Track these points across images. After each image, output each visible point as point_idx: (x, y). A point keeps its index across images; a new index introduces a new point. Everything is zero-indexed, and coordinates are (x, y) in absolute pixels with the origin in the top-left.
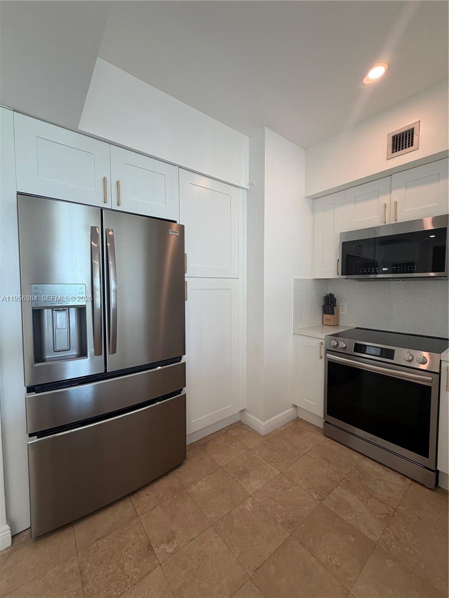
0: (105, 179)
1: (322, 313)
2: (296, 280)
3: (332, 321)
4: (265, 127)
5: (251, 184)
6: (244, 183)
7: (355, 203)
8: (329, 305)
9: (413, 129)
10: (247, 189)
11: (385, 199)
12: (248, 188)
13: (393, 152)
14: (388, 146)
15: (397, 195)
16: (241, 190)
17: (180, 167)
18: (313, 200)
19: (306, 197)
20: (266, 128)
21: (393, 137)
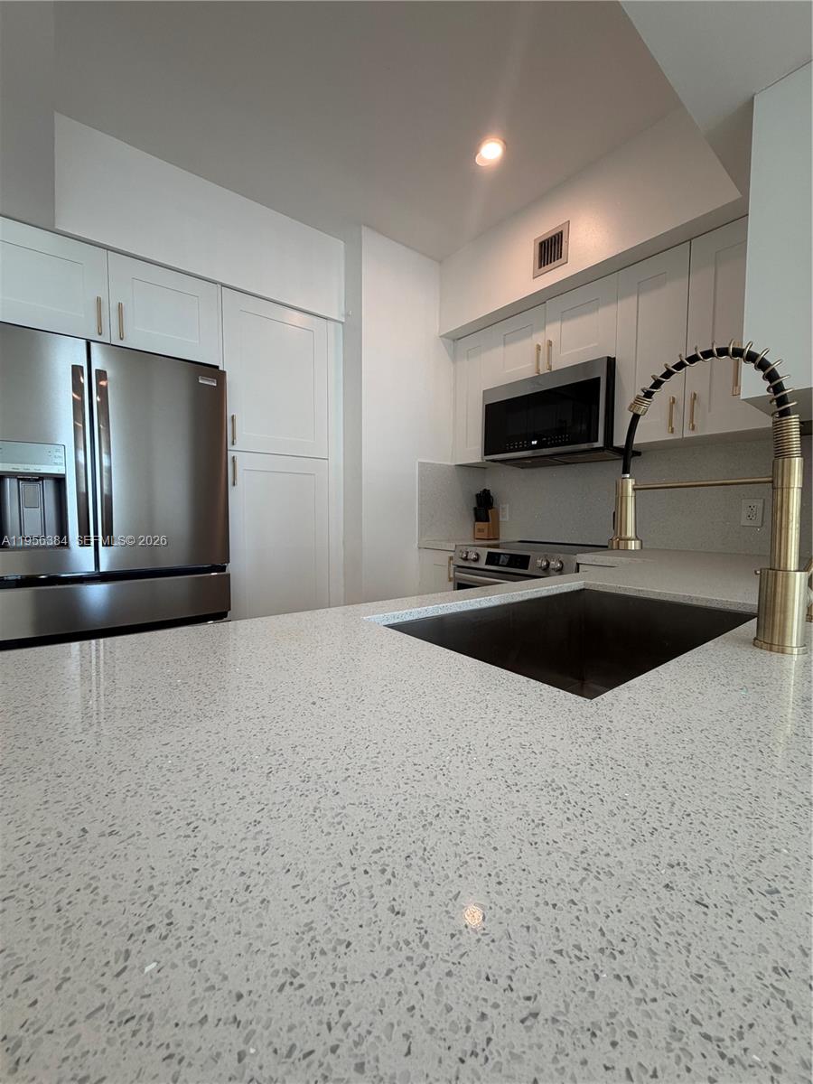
0: (99, 300)
1: (474, 519)
2: (422, 465)
3: (486, 531)
4: (363, 227)
5: (347, 315)
6: (336, 312)
7: (505, 344)
8: (484, 506)
9: (561, 233)
10: (342, 323)
11: (539, 339)
12: (343, 321)
13: (540, 267)
14: (535, 258)
15: (553, 331)
16: (331, 325)
17: (223, 285)
18: (454, 340)
19: (441, 337)
20: (364, 229)
21: (541, 244)
